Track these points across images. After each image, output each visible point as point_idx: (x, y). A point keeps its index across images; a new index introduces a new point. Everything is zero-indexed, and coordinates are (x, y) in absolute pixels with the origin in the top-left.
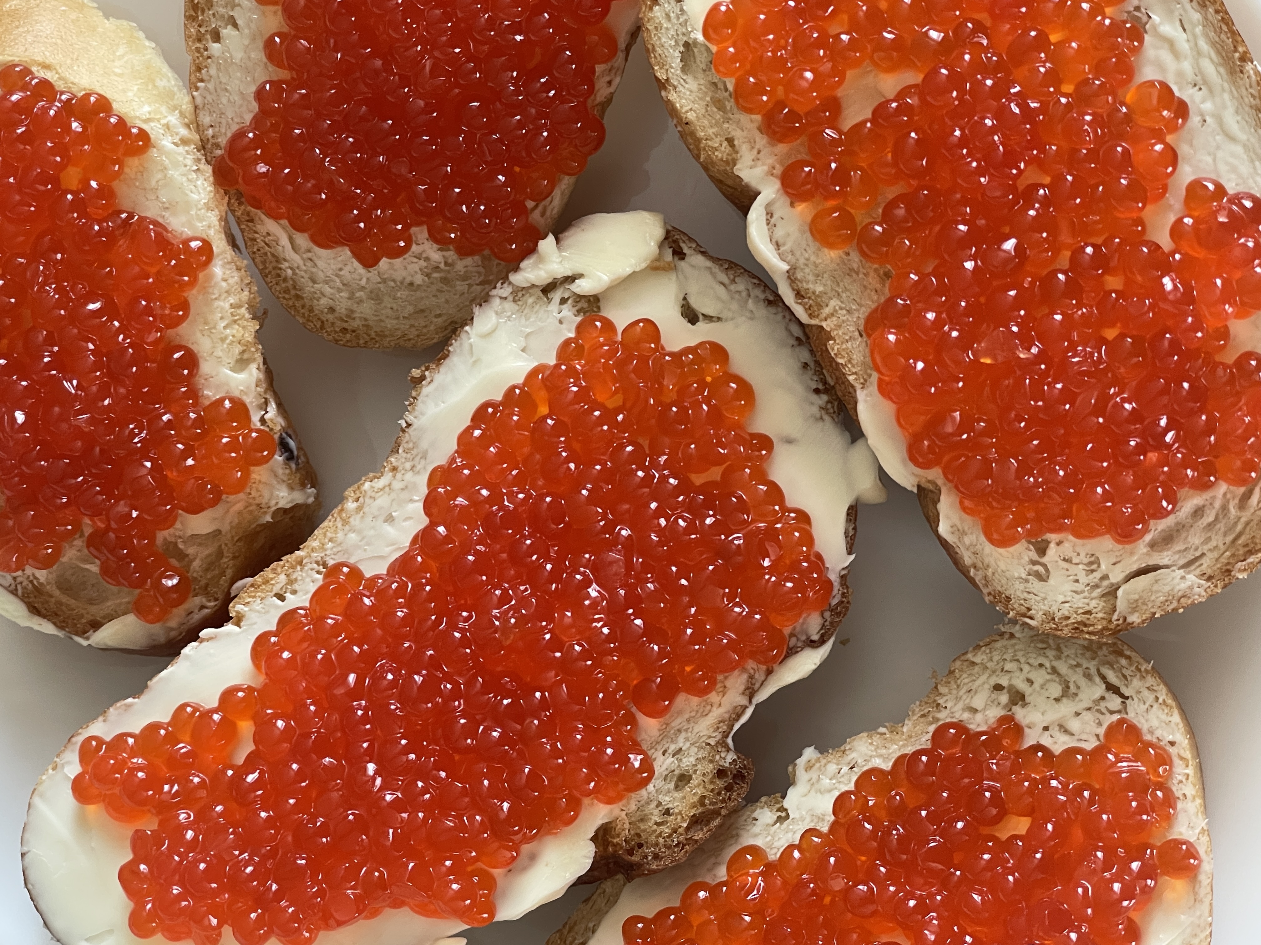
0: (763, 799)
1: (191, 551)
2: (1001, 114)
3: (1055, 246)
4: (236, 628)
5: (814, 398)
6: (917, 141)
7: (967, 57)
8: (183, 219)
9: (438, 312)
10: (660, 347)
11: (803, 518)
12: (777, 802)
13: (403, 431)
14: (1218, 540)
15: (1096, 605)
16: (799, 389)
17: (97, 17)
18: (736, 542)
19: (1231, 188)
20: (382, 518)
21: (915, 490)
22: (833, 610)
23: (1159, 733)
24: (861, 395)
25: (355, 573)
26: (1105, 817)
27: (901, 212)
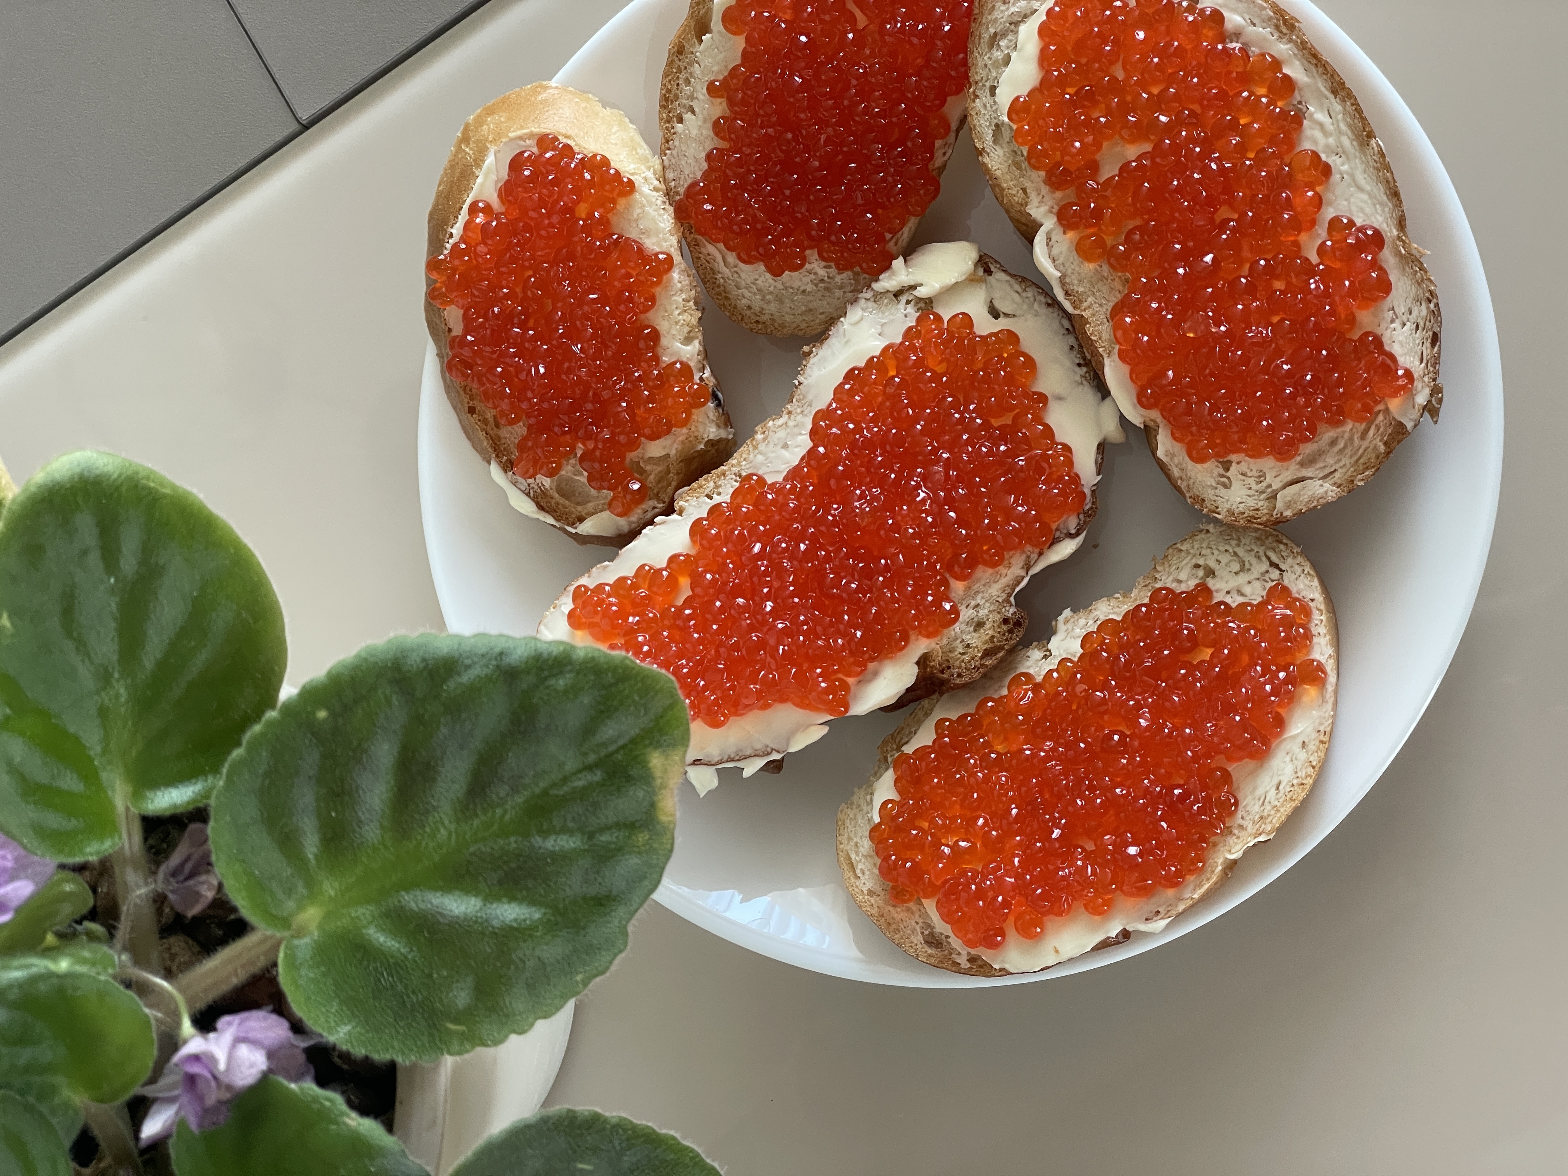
0: (1035, 643)
1: (648, 468)
2: (1205, 170)
3: (1239, 261)
4: (679, 517)
5: (1077, 369)
6: (1149, 189)
7: (1184, 133)
8: (654, 240)
9: (821, 311)
10: (972, 332)
11: (1067, 448)
12: (1044, 646)
13: (796, 388)
14: (1346, 461)
15: (1262, 504)
16: (1068, 363)
17: (598, 107)
18: (1020, 463)
19: (1359, 222)
20: (780, 445)
21: (1142, 427)
22: (1087, 514)
23: (1304, 593)
24: (1107, 362)
25: (761, 480)
26: (1263, 644)
27: (1137, 237)
